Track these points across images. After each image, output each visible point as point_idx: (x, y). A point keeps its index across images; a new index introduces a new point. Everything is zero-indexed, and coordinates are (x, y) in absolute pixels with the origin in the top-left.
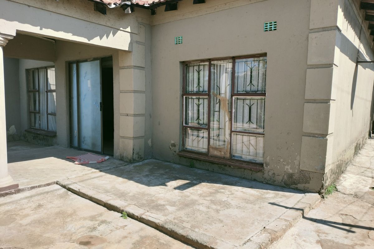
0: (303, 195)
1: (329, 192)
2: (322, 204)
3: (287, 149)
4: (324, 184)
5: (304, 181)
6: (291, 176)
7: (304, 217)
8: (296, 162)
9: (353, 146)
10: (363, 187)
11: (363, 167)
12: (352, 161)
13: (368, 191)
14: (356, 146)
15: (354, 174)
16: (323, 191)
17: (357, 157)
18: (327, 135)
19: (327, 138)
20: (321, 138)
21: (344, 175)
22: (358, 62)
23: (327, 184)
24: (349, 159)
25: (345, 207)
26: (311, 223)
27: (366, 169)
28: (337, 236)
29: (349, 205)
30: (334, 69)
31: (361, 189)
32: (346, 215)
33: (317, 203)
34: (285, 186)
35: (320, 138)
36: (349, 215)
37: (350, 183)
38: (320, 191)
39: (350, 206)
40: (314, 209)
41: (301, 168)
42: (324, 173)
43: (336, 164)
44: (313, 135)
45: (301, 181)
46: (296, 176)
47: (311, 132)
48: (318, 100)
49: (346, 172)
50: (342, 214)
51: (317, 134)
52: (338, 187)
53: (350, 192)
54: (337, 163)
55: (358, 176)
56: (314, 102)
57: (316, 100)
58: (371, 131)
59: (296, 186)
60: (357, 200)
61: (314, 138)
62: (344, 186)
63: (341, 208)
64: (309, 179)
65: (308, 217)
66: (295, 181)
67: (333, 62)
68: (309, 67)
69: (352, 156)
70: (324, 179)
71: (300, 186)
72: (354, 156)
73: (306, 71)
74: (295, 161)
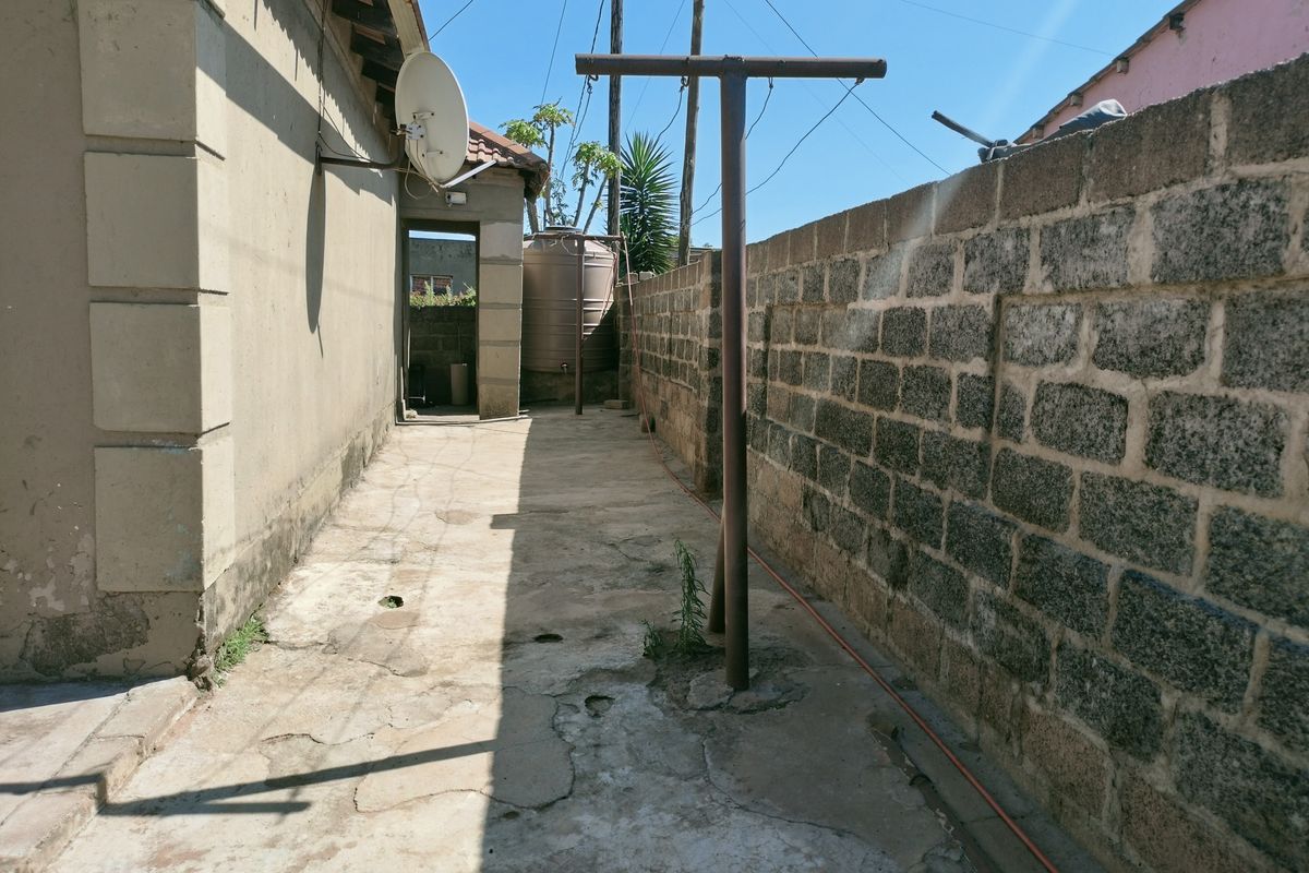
0: (120, 696)
1: (232, 659)
2: (200, 717)
3: (32, 512)
4: (205, 633)
5: (123, 635)
6: (61, 627)
7: (106, 808)
8: (81, 565)
9: (334, 459)
10: (361, 602)
11: (366, 529)
12: (335, 513)
13: (375, 615)
14: (350, 456)
15: (336, 560)
16: (202, 661)
17: (352, 493)
18: (198, 435)
19: (199, 447)
20: (174, 451)
21: (300, 572)
22: (321, 162)
23: (221, 629)
24: (322, 508)
25: (285, 706)
26: (135, 827)
27: (375, 534)
28: (237, 853)
29: (302, 689)
30: (199, 164)
31: (352, 614)
32: (289, 736)
33: (177, 717)
34: (37, 675)
35: (170, 447)
36: (298, 736)
37: (319, 600)
38: (191, 664)
39: (307, 694)
40: (162, 749)
41: (101, 587)
42: (198, 589)
43: (257, 540)
44: (142, 441)
45: (108, 639)
46: (87, 624)
47: (131, 430)
48: (147, 289)
49: (309, 559)
50: (272, 740)
51: (156, 434)
52: (269, 628)
53: (312, 635)
54: (267, 534)
55: (347, 566)
56: (132, 298)
57: (141, 290)
58: (403, 401)
59: (92, 665)
60: (333, 662)
61: (147, 453)
62: (294, 618)
63: (273, 712)
64: (144, 624)
65: (130, 800)
66: (85, 646)
67: (195, 135)
68: (95, 144)
69: (335, 493)
70: (202, 613)
71: (107, 662)
72: (341, 492)
73: (83, 162)
74: (73, 561)
